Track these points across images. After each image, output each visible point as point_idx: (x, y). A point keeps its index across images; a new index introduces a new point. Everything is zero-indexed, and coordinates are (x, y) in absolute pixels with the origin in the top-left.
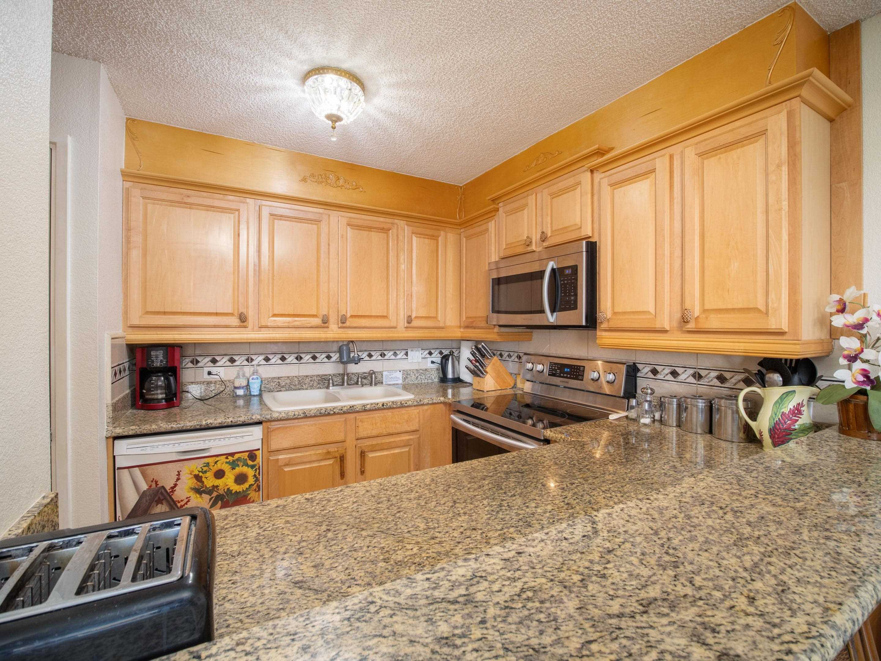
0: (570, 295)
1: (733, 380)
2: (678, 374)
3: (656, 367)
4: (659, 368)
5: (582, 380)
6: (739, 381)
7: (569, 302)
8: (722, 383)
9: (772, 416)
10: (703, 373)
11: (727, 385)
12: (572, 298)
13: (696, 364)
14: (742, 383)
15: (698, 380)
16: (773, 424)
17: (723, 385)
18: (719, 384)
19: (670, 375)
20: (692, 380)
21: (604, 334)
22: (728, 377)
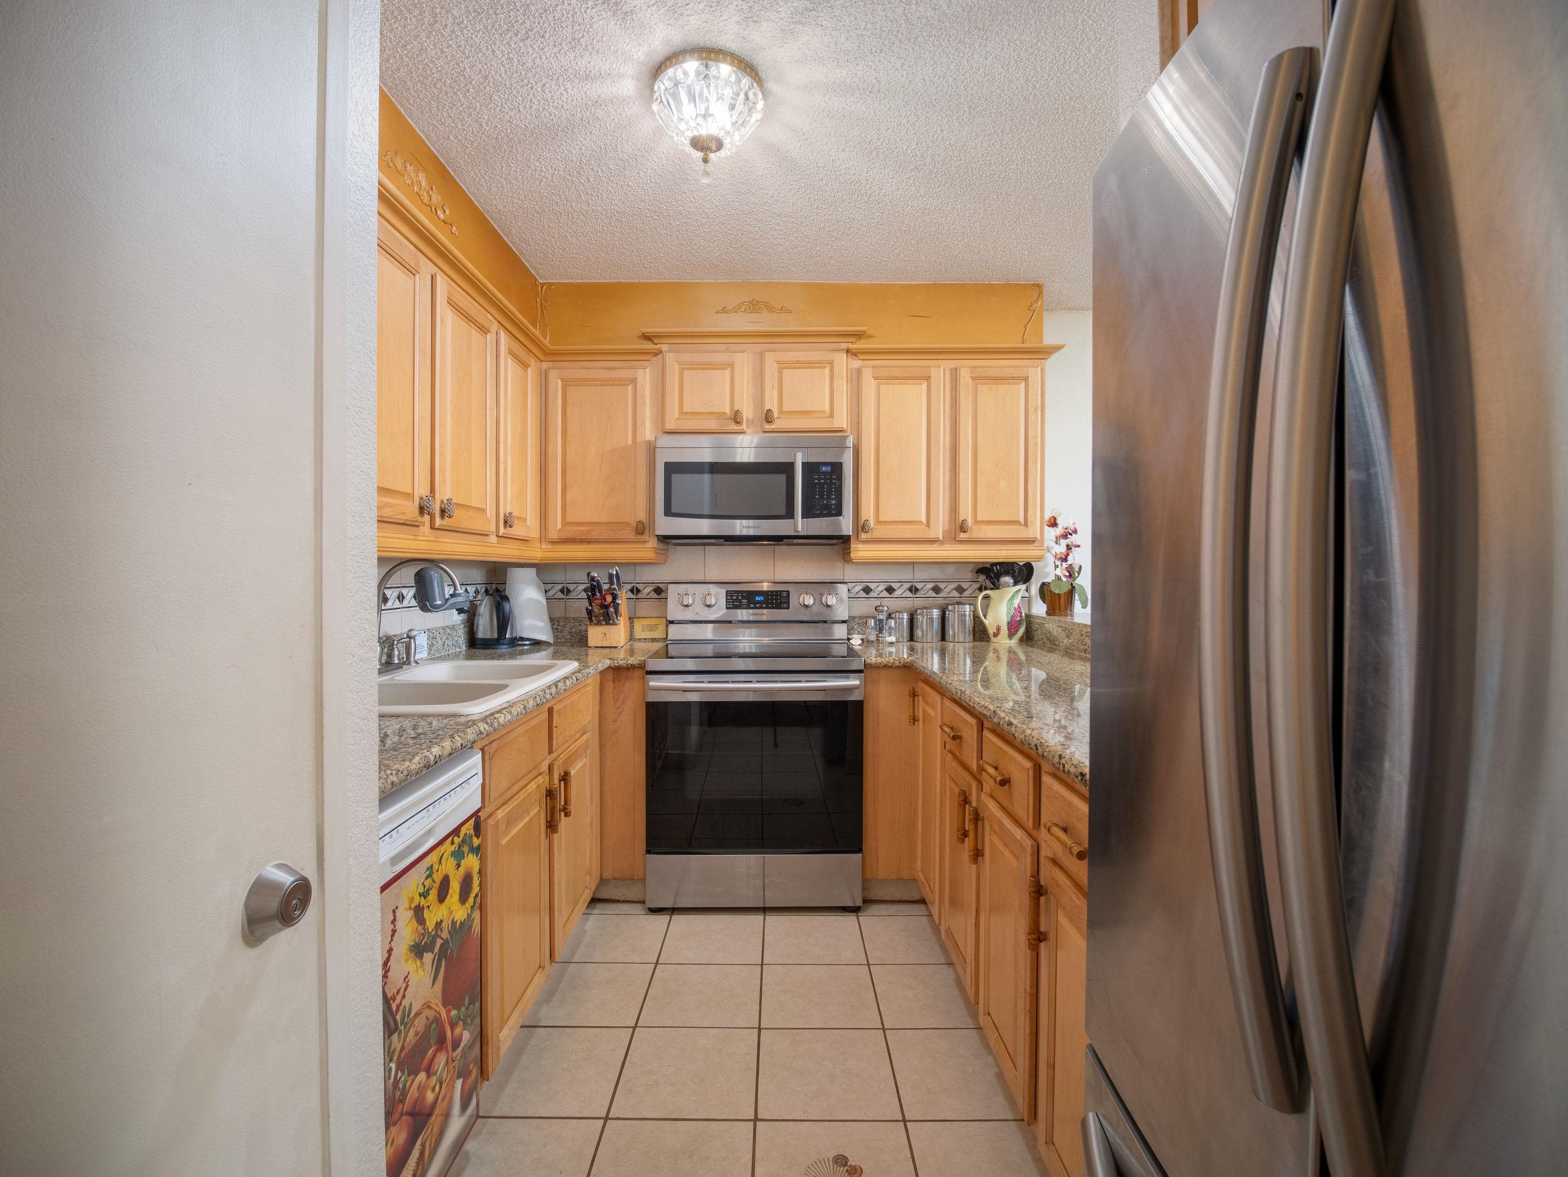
0: (829, 498)
1: (947, 590)
2: (894, 590)
3: (869, 584)
4: (872, 586)
5: (788, 608)
6: (953, 590)
7: (828, 507)
8: (937, 594)
9: (1008, 612)
10: (919, 586)
11: (942, 595)
12: (834, 502)
13: (911, 578)
14: (954, 591)
15: (915, 593)
16: (1010, 618)
17: (937, 596)
18: (934, 595)
19: (885, 592)
20: (909, 594)
21: (861, 546)
22: (942, 588)
